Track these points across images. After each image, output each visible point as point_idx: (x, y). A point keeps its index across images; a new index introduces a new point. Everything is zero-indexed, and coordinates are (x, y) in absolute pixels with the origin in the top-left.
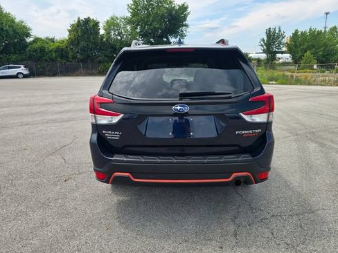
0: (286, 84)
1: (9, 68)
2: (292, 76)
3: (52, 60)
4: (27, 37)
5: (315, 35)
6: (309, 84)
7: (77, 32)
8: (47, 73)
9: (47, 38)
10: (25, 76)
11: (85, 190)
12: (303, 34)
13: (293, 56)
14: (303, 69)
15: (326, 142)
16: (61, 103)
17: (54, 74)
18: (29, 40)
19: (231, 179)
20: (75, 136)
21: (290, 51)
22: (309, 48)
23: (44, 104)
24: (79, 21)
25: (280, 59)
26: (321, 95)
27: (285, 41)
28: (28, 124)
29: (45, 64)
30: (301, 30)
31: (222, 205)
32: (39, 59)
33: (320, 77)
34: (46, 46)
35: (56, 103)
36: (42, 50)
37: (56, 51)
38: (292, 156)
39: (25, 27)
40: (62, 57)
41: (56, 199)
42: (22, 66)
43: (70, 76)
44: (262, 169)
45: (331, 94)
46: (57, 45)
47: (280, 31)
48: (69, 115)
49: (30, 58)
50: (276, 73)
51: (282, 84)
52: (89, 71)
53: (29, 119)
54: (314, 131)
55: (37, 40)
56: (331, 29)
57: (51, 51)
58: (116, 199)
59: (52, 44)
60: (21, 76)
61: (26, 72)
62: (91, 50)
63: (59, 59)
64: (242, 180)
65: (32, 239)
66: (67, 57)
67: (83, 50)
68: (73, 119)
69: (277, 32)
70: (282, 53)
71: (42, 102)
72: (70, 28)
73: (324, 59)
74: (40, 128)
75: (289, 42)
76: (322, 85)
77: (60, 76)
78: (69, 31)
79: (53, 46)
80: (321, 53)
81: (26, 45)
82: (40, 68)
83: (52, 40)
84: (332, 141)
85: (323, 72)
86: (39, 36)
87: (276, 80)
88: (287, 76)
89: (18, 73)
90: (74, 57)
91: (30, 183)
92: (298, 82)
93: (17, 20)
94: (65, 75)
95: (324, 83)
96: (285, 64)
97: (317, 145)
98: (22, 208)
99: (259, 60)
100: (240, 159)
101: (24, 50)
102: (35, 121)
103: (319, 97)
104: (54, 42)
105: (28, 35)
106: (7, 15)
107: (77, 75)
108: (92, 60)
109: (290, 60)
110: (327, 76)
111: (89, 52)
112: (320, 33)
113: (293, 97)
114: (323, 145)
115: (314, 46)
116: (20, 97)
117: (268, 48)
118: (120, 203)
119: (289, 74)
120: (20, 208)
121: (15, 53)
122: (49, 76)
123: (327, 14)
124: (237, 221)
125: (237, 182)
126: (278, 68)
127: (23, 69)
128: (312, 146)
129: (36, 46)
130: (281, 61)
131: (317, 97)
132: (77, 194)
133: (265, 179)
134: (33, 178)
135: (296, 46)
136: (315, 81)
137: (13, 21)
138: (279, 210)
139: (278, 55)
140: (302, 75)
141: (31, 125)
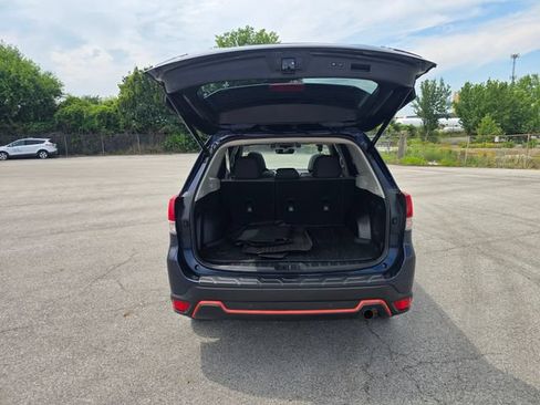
0: (454, 166)
1: (26, 143)
2: (463, 153)
3: (93, 131)
4: (56, 96)
5: (497, 91)
6: (490, 166)
7: (133, 88)
8: (85, 150)
9: (86, 98)
10: (50, 156)
11: (153, 328)
12: (479, 89)
13: (465, 121)
14: (480, 142)
15: (505, 257)
16: (109, 199)
17: (95, 152)
18: (58, 101)
19: (357, 309)
20: (134, 250)
21: (459, 114)
22: (488, 110)
23: (83, 200)
24: (136, 73)
25: (444, 126)
26: (506, 183)
27: (451, 98)
28: (62, 232)
29: (82, 137)
30: (475, 82)
31: (349, 348)
32: (74, 129)
33: (506, 154)
34: (85, 109)
35: (103, 199)
36: (79, 115)
37: (100, 117)
38: (452, 278)
39: (54, 82)
40: (108, 125)
41: (113, 343)
42: (47, 140)
43: (120, 154)
44: (400, 295)
45: (521, 182)
46: (101, 108)
47: (442, 84)
48: (122, 217)
49: (60, 127)
50: (438, 149)
51: (448, 166)
52: (150, 147)
53: (63, 224)
54: (490, 239)
55: (71, 100)
56: (521, 80)
57: (92, 118)
58: (198, 340)
59: (93, 106)
60: (44, 155)
61: (52, 149)
62: (154, 115)
63: (103, 129)
64: (374, 310)
65: (85, 396)
66: (117, 126)
67: (142, 115)
68: (129, 224)
69: (438, 86)
70: (448, 117)
71: (80, 197)
72: (122, 83)
73: (512, 127)
74: (80, 238)
75: (457, 101)
76: (509, 168)
77: (104, 155)
78: (121, 87)
79: (95, 110)
80: (508, 117)
81: (54, 109)
82: (75, 142)
83: (95, 101)
84: (514, 255)
85: (511, 146)
86: (74, 95)
87: (438, 160)
88: (456, 153)
89: (40, 151)
90: (127, 127)
91: (74, 319)
92: (471, 162)
93: (42, 72)
94: (111, 153)
95: (512, 164)
96: (452, 134)
97: (491, 261)
98: (67, 354)
99: (411, 129)
100: (369, 281)
101: (52, 116)
102: (73, 226)
103: (503, 186)
104: (97, 103)
105: (58, 93)
106: (27, 65)
107: (132, 153)
108: (155, 130)
109: (460, 128)
110: (516, 153)
111: (151, 119)
112: (504, 86)
113: (463, 187)
114: (500, 261)
115: (495, 107)
116: (46, 189)
117: (425, 111)
118: (204, 346)
119: (458, 149)
120: (63, 354)
121: (36, 120)
122: (88, 154)
123: (515, 57)
124: (370, 371)
125: (367, 314)
126: (442, 140)
127: (47, 145)
128: (485, 262)
129: (69, 109)
130: (446, 128)
131: (498, 186)
132: (142, 335)
133: (407, 309)
134: (78, 312)
135: (467, 106)
136: (497, 161)
137: (36, 73)
138: (429, 355)
139: (442, 121)
140: (478, 151)
141: (68, 232)
